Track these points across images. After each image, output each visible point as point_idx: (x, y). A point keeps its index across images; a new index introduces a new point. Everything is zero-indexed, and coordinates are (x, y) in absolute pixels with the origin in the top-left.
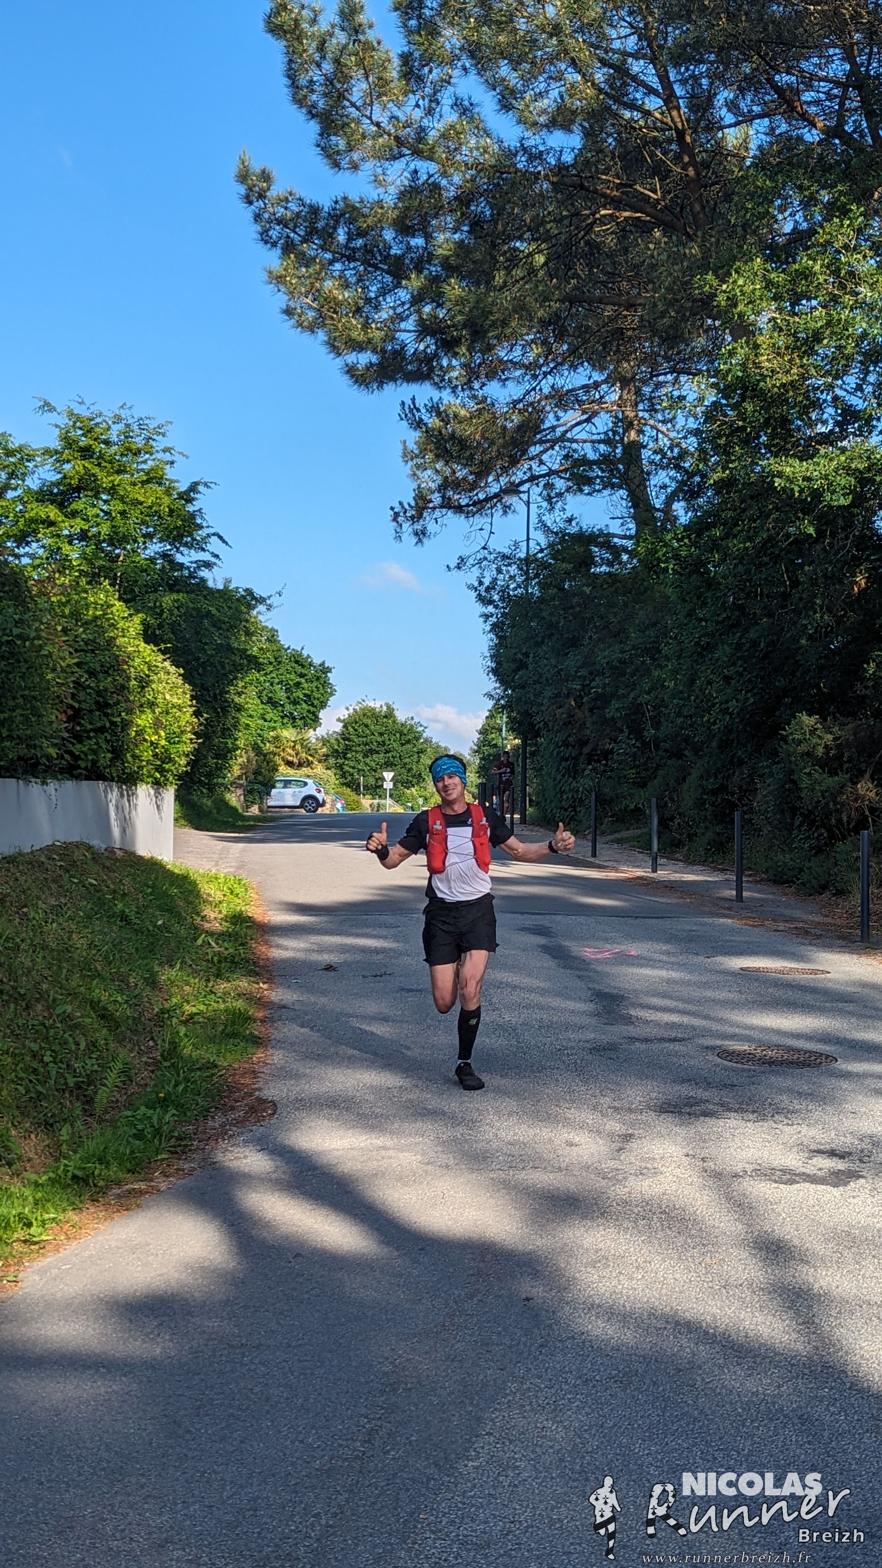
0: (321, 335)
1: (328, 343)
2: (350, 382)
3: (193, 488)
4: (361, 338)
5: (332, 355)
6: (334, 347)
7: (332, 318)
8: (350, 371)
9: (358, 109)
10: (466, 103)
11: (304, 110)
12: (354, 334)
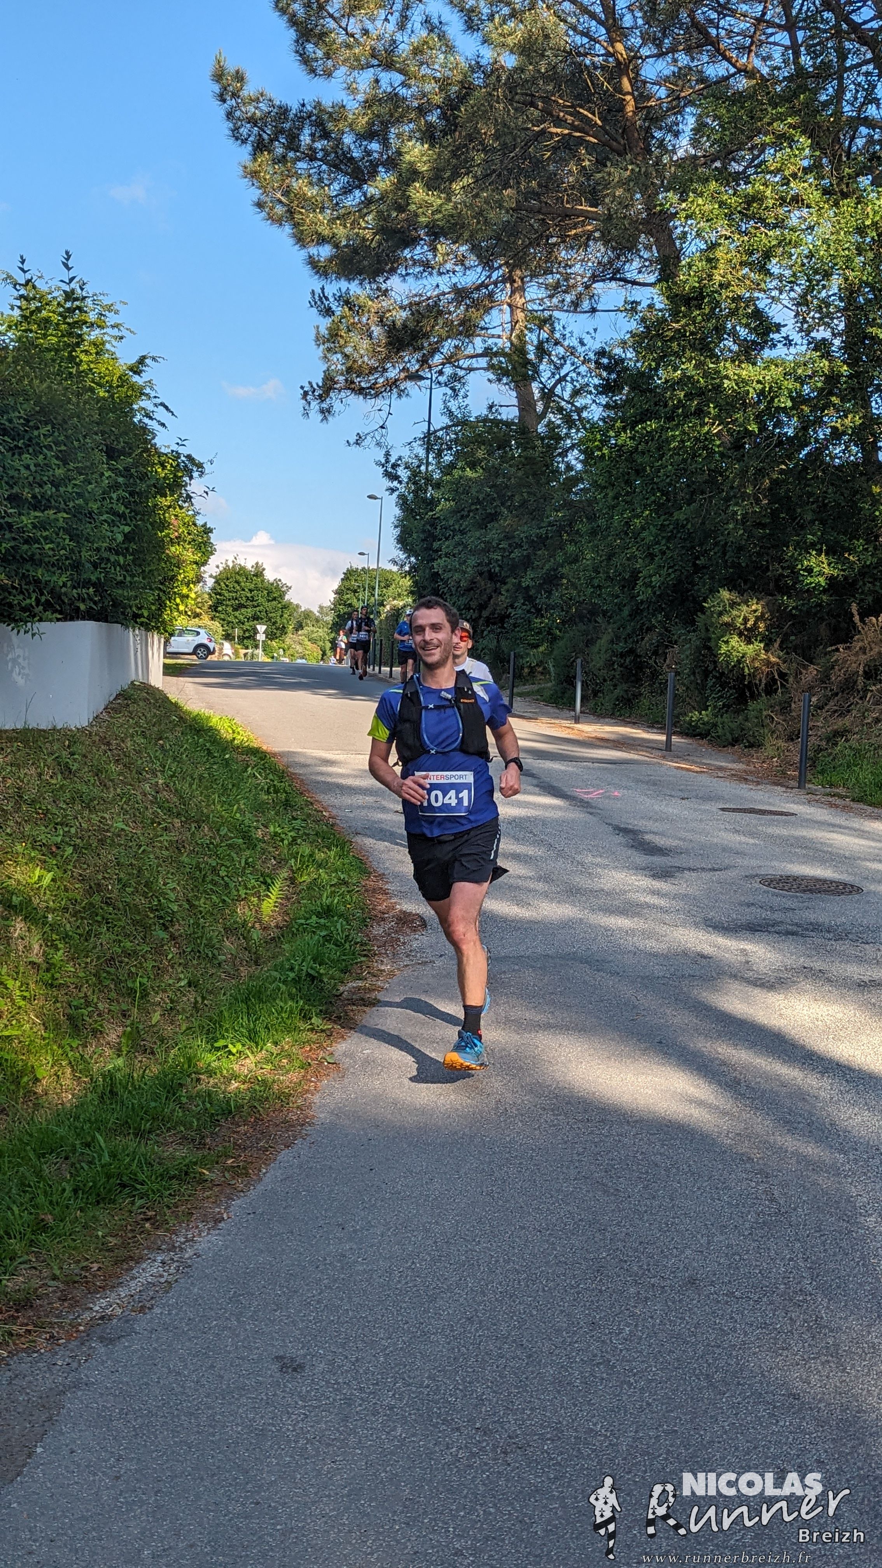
0: (288, 229)
1: (294, 236)
2: (312, 272)
3: (142, 361)
4: (326, 232)
5: (297, 247)
6: (300, 240)
7: (301, 213)
8: (313, 263)
9: (334, 19)
10: (435, 21)
11: (285, 18)
12: (320, 230)
